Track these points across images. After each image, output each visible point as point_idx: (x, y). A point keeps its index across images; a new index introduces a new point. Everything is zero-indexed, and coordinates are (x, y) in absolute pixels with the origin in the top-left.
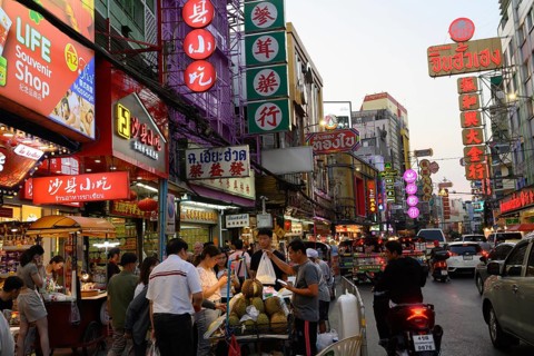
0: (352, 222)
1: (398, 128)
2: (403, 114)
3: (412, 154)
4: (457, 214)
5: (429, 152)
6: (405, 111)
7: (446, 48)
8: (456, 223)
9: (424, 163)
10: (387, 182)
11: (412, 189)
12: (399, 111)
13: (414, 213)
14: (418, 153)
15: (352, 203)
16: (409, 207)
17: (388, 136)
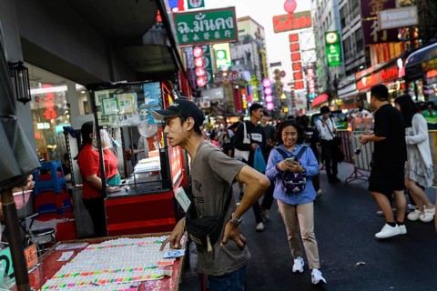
0: (233, 116)
1: (259, 48)
2: (261, 30)
3: (269, 65)
4: (301, 103)
5: (279, 64)
6: (263, 28)
7: (282, 17)
8: (301, 110)
9: (276, 72)
10: (253, 88)
11: (268, 91)
12: (259, 29)
13: (270, 107)
14: (272, 65)
15: (233, 104)
16: (267, 103)
17: (252, 56)
